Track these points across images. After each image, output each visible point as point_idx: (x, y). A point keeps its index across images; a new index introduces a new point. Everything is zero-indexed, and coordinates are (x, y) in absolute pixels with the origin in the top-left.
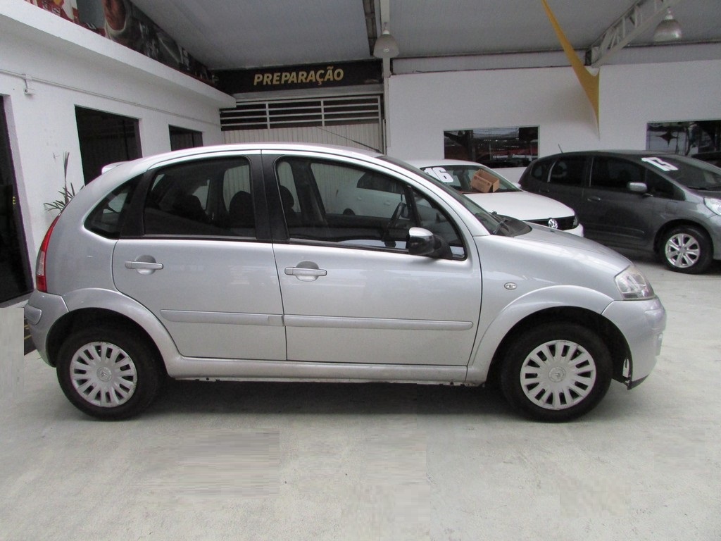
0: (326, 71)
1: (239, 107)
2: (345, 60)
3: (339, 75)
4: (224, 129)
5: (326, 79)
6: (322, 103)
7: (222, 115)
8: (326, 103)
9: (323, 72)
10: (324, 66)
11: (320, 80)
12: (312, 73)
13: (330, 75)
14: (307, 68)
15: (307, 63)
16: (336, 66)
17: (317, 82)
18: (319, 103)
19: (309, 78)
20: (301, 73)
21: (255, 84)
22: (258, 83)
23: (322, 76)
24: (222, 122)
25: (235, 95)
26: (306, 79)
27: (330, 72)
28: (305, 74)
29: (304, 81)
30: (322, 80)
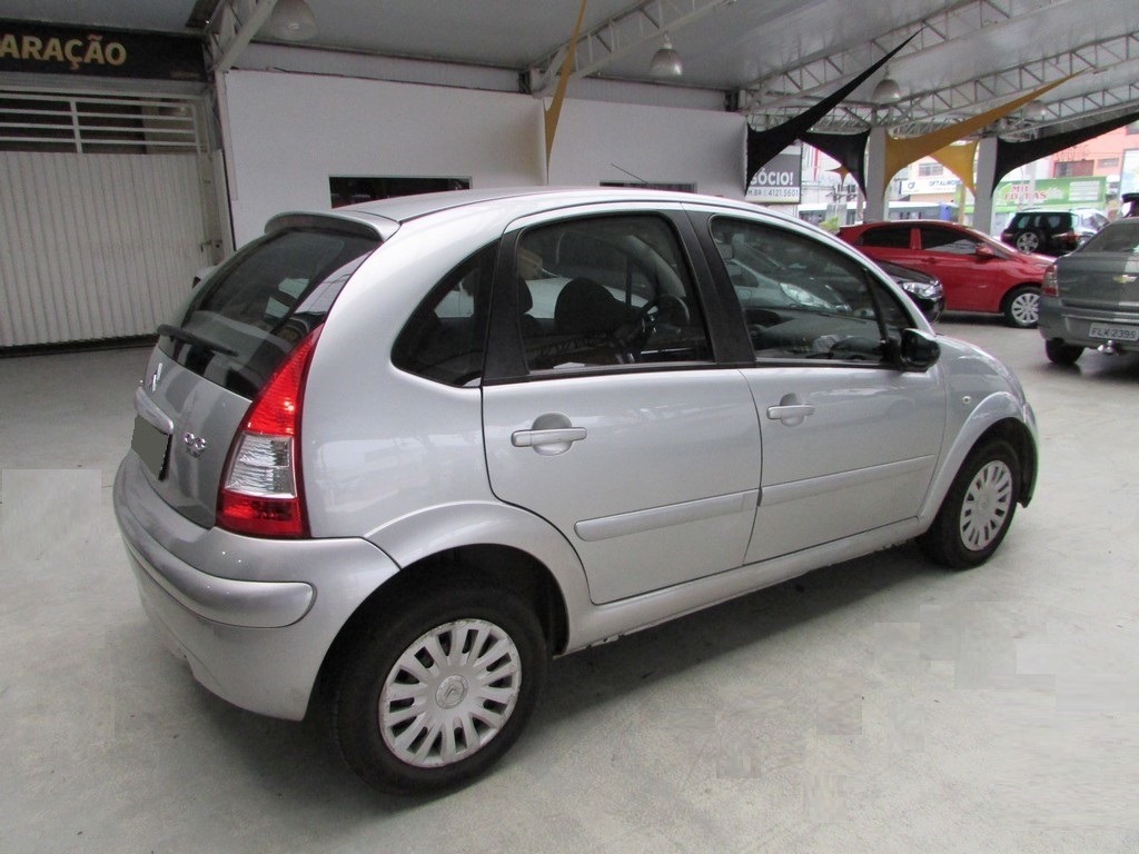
0: (87, 44)
2: (130, 26)
3: (116, 54)
5: (87, 59)
6: (73, 107)
8: (81, 107)
9: (79, 43)
10: (82, 32)
11: (75, 60)
12: (55, 42)
13: (95, 51)
14: (44, 31)
15: (45, 20)
16: (108, 35)
17: (67, 62)
18: (66, 106)
19: (48, 53)
20: (27, 40)
23: (78, 51)
26: (41, 52)
27: (95, 46)
28: (38, 43)
29: (37, 56)
30: (79, 59)
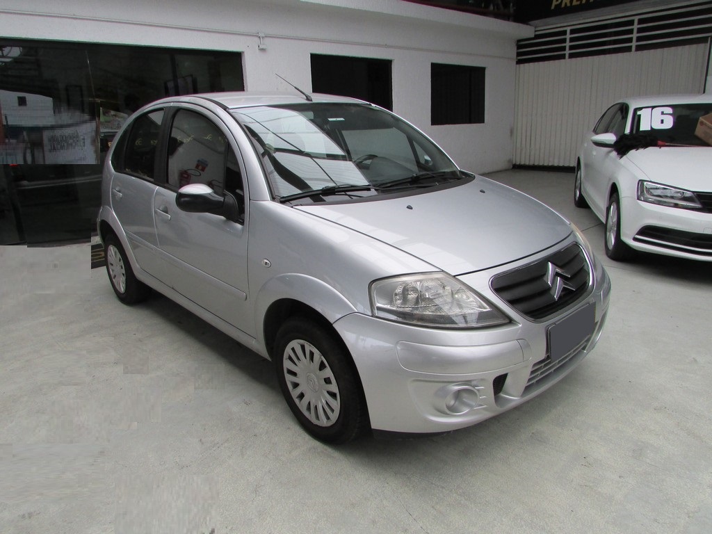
1: (537, 37)
4: (519, 62)
6: (636, 22)
7: (519, 47)
8: (641, 21)
18: (632, 23)
21: (553, 7)
22: (556, 6)
24: (519, 54)
25: (532, 22)
